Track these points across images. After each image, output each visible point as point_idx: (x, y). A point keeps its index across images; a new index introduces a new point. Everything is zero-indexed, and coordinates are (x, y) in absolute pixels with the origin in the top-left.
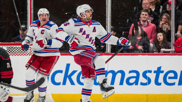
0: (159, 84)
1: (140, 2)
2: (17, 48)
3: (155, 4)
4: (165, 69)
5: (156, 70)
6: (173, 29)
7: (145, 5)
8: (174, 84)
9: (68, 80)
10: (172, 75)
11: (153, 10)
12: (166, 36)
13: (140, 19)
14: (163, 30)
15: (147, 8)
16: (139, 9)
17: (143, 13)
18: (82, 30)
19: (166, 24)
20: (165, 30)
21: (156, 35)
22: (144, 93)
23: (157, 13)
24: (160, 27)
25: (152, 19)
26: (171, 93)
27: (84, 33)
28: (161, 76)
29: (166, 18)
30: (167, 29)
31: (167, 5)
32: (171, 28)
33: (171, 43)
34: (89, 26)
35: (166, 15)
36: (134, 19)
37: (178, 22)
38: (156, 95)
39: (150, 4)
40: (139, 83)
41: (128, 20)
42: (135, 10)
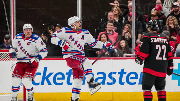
0: (123, 84)
1: (106, 14)
2: (3, 54)
3: (118, 16)
4: (127, 71)
5: (120, 71)
6: (134, 37)
7: (110, 17)
8: (135, 83)
9: (45, 81)
10: (133, 76)
11: (117, 21)
12: (128, 43)
13: (106, 28)
14: (126, 38)
15: (112, 20)
16: (105, 20)
17: (109, 23)
18: (72, 37)
19: (128, 33)
20: (127, 38)
21: (120, 42)
22: (110, 91)
23: (120, 23)
24: (123, 35)
25: (116, 28)
26: (133, 91)
27: (73, 40)
28: (124, 76)
29: (128, 27)
30: (129, 37)
31: (129, 17)
32: (132, 36)
33: (132, 49)
34: (78, 34)
35: (128, 25)
36: (101, 28)
37: (138, 31)
38: (120, 93)
39: (114, 16)
40: (106, 83)
41: (96, 30)
42: (101, 21)
